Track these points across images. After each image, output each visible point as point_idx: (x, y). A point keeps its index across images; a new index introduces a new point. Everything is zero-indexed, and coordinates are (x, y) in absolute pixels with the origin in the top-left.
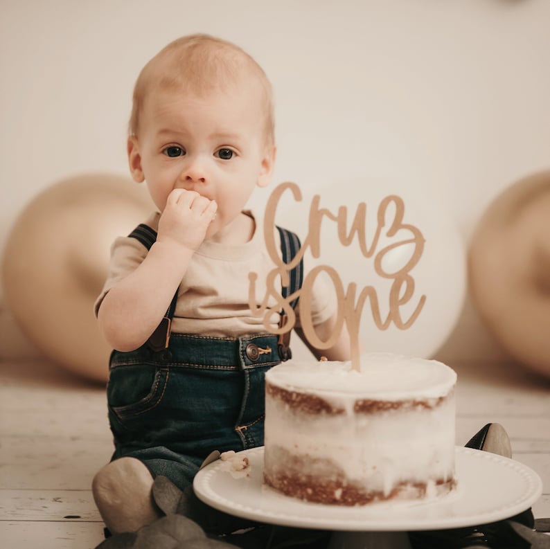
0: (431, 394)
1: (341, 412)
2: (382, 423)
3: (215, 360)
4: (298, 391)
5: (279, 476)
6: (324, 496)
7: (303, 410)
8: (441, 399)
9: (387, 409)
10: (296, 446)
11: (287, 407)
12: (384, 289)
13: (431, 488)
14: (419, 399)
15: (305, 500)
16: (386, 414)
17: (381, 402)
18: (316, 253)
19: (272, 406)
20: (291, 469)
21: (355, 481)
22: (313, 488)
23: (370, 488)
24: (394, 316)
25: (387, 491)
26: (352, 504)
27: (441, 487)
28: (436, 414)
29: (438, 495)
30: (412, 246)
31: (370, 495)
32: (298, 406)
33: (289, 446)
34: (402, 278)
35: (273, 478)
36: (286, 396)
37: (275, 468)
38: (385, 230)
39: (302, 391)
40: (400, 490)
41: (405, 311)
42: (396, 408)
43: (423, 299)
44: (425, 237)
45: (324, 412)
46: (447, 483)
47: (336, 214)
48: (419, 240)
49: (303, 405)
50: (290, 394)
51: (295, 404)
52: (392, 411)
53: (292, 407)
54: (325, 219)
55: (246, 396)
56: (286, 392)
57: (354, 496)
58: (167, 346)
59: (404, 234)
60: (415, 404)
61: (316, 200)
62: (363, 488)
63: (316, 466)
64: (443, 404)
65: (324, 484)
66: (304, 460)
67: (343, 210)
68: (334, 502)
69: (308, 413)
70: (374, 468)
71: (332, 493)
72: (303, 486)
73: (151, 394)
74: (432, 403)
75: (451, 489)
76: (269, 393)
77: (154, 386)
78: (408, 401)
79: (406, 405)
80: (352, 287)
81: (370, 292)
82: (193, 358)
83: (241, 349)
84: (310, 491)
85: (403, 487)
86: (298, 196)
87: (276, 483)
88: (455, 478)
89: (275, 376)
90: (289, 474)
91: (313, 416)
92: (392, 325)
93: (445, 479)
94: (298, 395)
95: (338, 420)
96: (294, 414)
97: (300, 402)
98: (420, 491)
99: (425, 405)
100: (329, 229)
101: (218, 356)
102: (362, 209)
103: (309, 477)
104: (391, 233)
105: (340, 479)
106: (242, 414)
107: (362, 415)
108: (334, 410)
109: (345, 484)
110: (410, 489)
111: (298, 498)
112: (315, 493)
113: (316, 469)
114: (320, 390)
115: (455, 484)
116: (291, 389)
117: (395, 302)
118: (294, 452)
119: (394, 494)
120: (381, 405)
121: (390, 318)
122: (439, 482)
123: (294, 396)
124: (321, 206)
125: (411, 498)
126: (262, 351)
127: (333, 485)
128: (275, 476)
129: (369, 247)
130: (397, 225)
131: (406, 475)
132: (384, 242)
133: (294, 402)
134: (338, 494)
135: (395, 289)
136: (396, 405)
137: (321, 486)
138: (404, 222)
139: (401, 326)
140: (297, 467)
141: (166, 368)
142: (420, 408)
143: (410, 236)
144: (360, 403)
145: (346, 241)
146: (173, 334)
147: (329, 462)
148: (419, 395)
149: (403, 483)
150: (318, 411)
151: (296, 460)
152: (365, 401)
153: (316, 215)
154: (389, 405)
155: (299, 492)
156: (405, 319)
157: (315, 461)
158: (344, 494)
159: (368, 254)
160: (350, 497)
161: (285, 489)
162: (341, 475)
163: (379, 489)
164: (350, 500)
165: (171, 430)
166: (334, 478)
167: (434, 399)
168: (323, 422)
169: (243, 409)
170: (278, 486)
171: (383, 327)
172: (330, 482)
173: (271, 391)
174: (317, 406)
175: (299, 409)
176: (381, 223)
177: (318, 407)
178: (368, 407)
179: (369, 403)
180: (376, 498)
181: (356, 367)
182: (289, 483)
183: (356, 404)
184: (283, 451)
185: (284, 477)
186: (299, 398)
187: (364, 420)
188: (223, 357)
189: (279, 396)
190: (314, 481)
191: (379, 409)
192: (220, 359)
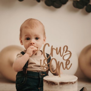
0: (73, 81)
1: (57, 84)
8: (75, 82)
9: (65, 84)
11: (47, 84)
12: (64, 62)
14: (71, 82)
16: (65, 85)
17: (64, 82)
18: (52, 56)
24: (66, 67)
28: (74, 85)
30: (69, 55)
34: (68, 60)
38: (64, 52)
41: (68, 66)
43: (71, 64)
44: (72, 53)
45: (54, 84)
47: (56, 49)
48: (71, 53)
50: (48, 81)
54: (54, 50)
58: (26, 73)
61: (52, 46)
67: (57, 48)
74: (73, 83)
76: (44, 81)
77: (24, 80)
78: (69, 82)
80: (59, 62)
81: (62, 63)
86: (49, 46)
89: (45, 78)
94: (49, 81)
95: (57, 86)
99: (72, 83)
100: (54, 52)
102: (60, 48)
116: (48, 80)
117: (66, 65)
121: (65, 68)
124: (53, 48)
129: (62, 55)
130: (67, 51)
132: (64, 54)
135: (66, 62)
136: (67, 83)
141: (26, 77)
142: (71, 84)
143: (69, 53)
145: (57, 54)
146: (27, 71)
150: (53, 84)
152: (61, 82)
156: (68, 68)
159: (61, 56)
168: (54, 86)
171: (64, 69)
175: (49, 84)
176: (64, 50)
178: (62, 83)
181: (60, 77)
187: (61, 86)
189: (46, 82)
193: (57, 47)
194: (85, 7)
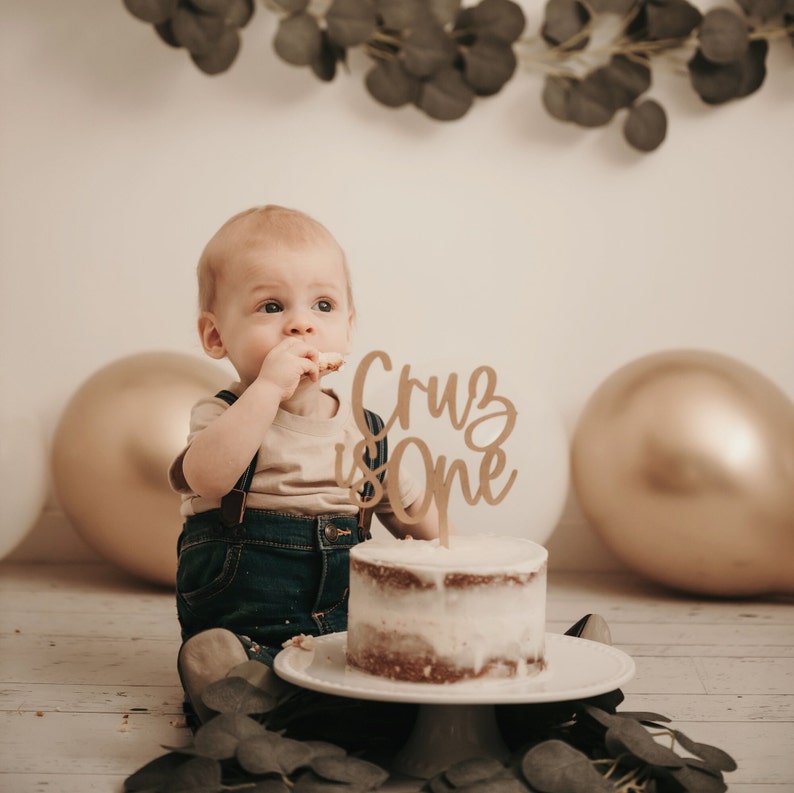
0: (523, 568)
1: (431, 586)
2: (473, 598)
3: (291, 538)
4: (385, 565)
5: (365, 654)
6: (413, 674)
7: (391, 585)
8: (532, 575)
9: (479, 583)
10: (384, 623)
11: (374, 582)
12: (473, 462)
13: (522, 667)
14: (510, 574)
15: (393, 678)
16: (476, 589)
17: (472, 576)
18: (405, 425)
19: (357, 583)
20: (378, 647)
21: (445, 658)
22: (401, 665)
23: (460, 665)
24: (484, 490)
25: (478, 667)
26: (442, 682)
27: (532, 666)
28: (527, 590)
29: (528, 674)
30: (504, 418)
31: (460, 672)
32: (386, 581)
33: (376, 622)
34: (493, 451)
35: (359, 658)
36: (374, 571)
37: (361, 646)
38: (476, 401)
39: (390, 565)
40: (491, 668)
41: (496, 486)
42: (486, 583)
43: (514, 474)
44: (517, 409)
45: (413, 586)
46: (537, 662)
47: (426, 385)
48: (511, 413)
49: (391, 579)
50: (378, 569)
51: (383, 579)
52: (483, 585)
53: (379, 582)
54: (415, 389)
55: (323, 579)
56: (374, 566)
57: (445, 673)
58: (241, 521)
59: (495, 406)
60: (507, 579)
61: (406, 370)
62: (453, 665)
63: (404, 643)
64: (534, 580)
65: (412, 661)
66: (392, 637)
67: (434, 381)
68: (423, 680)
69: (398, 588)
70: (465, 644)
71: (421, 671)
72: (392, 664)
73: (223, 573)
74: (523, 578)
75: (541, 669)
76: (355, 569)
77: (226, 565)
78: (499, 576)
79: (497, 580)
80: (442, 460)
81: (460, 465)
82: (269, 536)
83: (319, 528)
84: (398, 669)
85: (493, 665)
86: (388, 366)
87: (362, 662)
88: (546, 658)
89: (358, 552)
90: (375, 652)
91: (402, 591)
92: (482, 499)
93: (536, 659)
94: (386, 569)
95: (428, 595)
96: (382, 589)
97: (388, 577)
98: (511, 670)
99: (516, 580)
100: (418, 400)
101: (295, 535)
102: (453, 380)
103: (397, 654)
104: (482, 405)
105: (429, 656)
106: (319, 599)
107: (452, 589)
108: (424, 585)
109: (434, 661)
110: (500, 666)
111: (385, 676)
112: (403, 670)
113: (405, 646)
114: (409, 564)
115: (545, 666)
116: (379, 563)
117: (485, 476)
118: (381, 629)
119: (484, 671)
120: (472, 579)
121: (479, 493)
122: (530, 661)
123: (382, 570)
124: (411, 376)
125: (501, 676)
126: (341, 533)
127: (421, 662)
128: (360, 655)
129: (459, 420)
130: (489, 397)
131: (497, 653)
132: (475, 414)
133: (382, 576)
134: (427, 671)
135: (486, 463)
136: (487, 580)
137: (409, 663)
138: (496, 394)
139: (492, 502)
140: (384, 645)
141: (239, 544)
142: (511, 583)
143: (501, 407)
144: (451, 577)
145: (436, 412)
146: (248, 509)
147: (418, 638)
148: (510, 570)
149: (494, 661)
150: (407, 586)
151: (383, 637)
152: (456, 575)
153: (406, 385)
154: (480, 579)
155: (386, 670)
156: (495, 494)
157: (403, 637)
158: (434, 671)
159: (458, 427)
160: (440, 674)
161: (372, 668)
162: (430, 651)
163: (470, 666)
164: (439, 677)
165: (244, 613)
166: (423, 655)
167: (525, 574)
168: (412, 597)
169: (320, 594)
170: (363, 665)
171: (473, 502)
172: (420, 658)
173: (357, 566)
174: (405, 580)
175: (387, 584)
176: (472, 394)
177: (408, 581)
178: (458, 581)
179: (460, 577)
180: (466, 676)
181: (445, 543)
182: (376, 662)
183: (447, 578)
184: (370, 628)
185: (371, 656)
186: (388, 572)
187: (455, 595)
188: (300, 536)
189: (366, 571)
190: (402, 658)
191: (470, 583)
192: (297, 538)
193: (433, 374)
194: (622, 115)
